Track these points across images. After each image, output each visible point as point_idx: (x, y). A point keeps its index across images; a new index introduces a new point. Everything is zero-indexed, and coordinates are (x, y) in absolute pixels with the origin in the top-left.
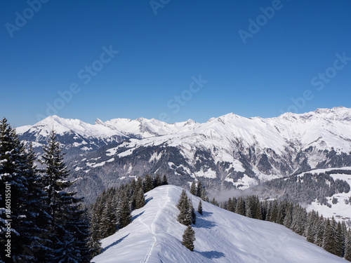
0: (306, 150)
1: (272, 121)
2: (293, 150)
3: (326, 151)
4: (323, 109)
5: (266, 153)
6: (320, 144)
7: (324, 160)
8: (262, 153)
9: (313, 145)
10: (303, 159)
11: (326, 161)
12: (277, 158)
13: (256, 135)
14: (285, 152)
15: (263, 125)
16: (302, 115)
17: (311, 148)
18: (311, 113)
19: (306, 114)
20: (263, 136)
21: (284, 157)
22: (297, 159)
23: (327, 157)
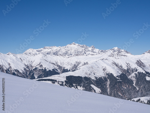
0: (34, 70)
1: (19, 56)
2: (28, 69)
3: (42, 69)
4: (47, 47)
5: (15, 72)
6: (40, 66)
7: (41, 74)
8: (13, 72)
9: (37, 67)
10: (32, 73)
11: (42, 74)
12: (20, 74)
13: (10, 63)
14: (24, 71)
15: (14, 58)
16: (38, 50)
17: (36, 68)
18: (42, 49)
19: (39, 49)
20: (14, 63)
21: (24, 73)
22: (30, 74)
23: (43, 72)
